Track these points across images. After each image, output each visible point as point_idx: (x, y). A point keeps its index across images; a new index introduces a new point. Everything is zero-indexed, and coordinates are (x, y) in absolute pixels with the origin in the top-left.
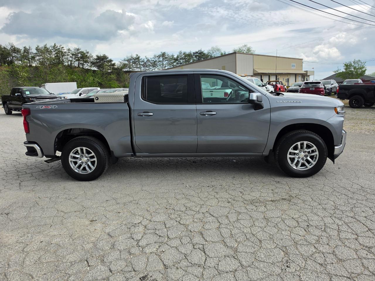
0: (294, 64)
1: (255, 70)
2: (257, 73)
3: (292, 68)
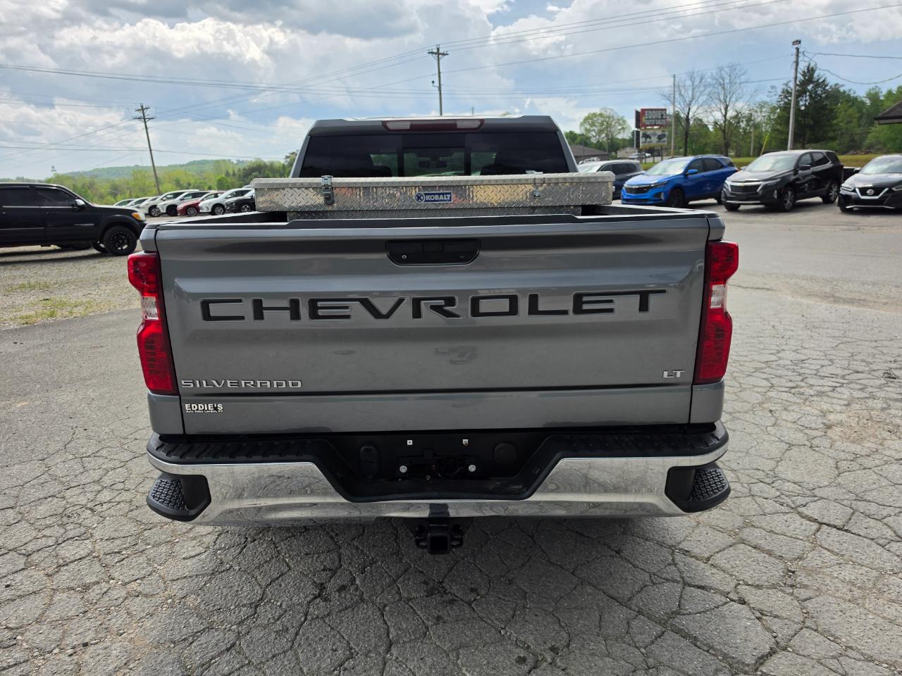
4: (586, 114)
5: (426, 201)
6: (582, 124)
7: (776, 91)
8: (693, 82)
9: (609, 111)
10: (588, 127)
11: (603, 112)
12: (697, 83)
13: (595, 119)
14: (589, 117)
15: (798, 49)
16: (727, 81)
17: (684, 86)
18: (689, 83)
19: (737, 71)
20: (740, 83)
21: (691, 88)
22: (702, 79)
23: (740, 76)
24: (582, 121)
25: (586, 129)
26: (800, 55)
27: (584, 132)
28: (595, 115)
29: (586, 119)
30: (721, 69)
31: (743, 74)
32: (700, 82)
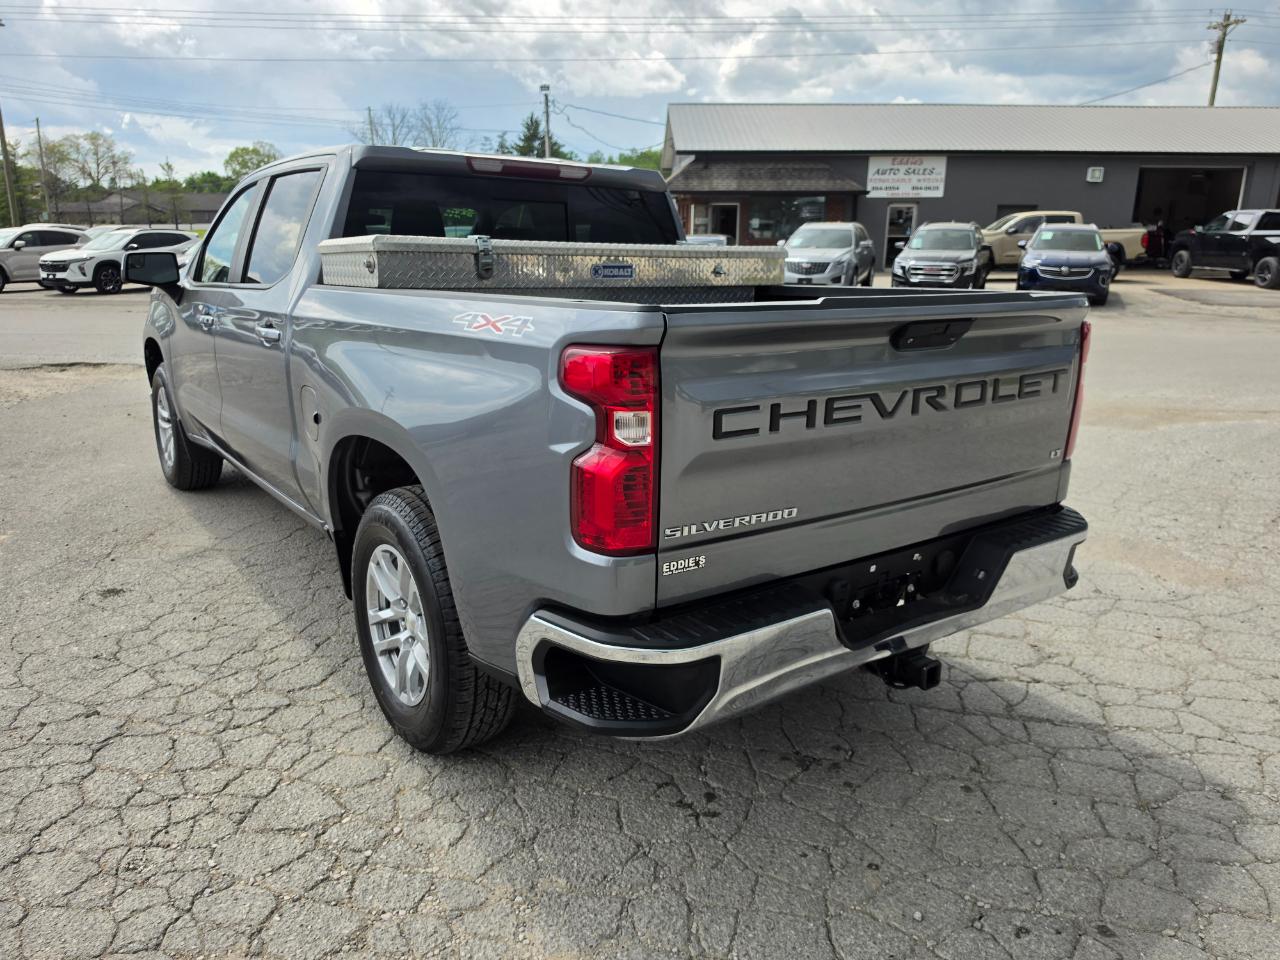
4: (232, 149)
5: (604, 276)
6: (227, 163)
7: (491, 144)
8: (393, 119)
9: (267, 148)
10: (238, 168)
11: (258, 147)
12: (397, 121)
13: (247, 157)
14: (236, 152)
15: (546, 96)
16: (434, 124)
17: (381, 125)
18: (387, 121)
19: (446, 111)
20: (452, 130)
21: (390, 128)
22: (404, 117)
23: (450, 119)
24: (227, 157)
25: (234, 171)
26: (550, 104)
27: (230, 174)
28: (245, 151)
29: (234, 156)
30: (425, 107)
31: (453, 118)
32: (402, 121)
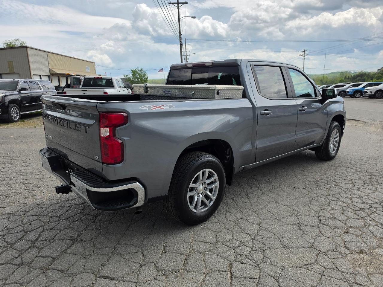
0: (88, 67)
1: (52, 70)
2: (54, 73)
3: (87, 70)
5: (166, 93)
